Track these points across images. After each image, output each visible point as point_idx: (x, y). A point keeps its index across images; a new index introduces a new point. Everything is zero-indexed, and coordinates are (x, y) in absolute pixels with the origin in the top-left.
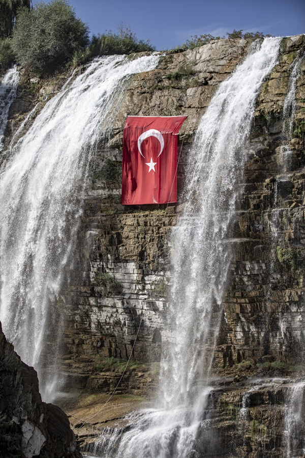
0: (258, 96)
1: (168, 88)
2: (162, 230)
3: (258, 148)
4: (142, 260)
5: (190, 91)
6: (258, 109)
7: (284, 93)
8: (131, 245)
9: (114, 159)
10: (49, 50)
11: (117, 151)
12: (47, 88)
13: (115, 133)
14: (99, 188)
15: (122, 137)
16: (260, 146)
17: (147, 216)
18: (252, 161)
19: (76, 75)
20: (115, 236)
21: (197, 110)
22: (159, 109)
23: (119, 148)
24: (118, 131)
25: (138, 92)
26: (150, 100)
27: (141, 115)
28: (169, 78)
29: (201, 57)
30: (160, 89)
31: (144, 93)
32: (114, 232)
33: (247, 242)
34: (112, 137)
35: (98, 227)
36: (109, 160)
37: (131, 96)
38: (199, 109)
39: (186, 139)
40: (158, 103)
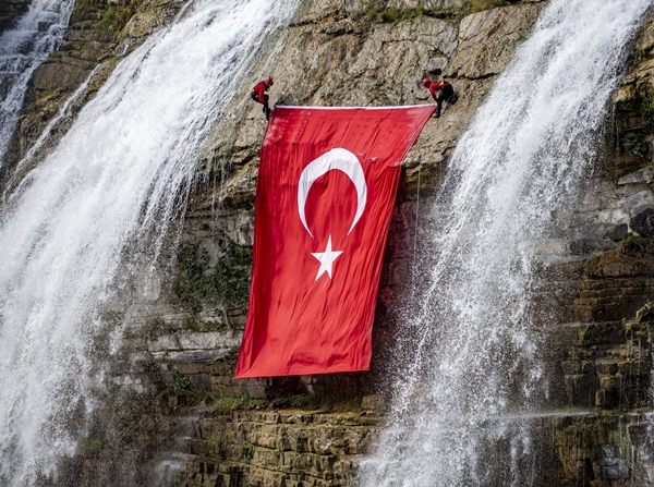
0: (639, 35)
1: (411, 14)
2: (344, 461)
3: (639, 204)
5: (469, 25)
6: (630, 78)
9: (243, 241)
11: (244, 219)
12: (141, 16)
13: (239, 160)
14: (209, 327)
15: (256, 172)
16: (645, 199)
17: (311, 419)
18: (619, 246)
20: (227, 478)
21: (469, 87)
22: (373, 83)
23: (248, 207)
24: (246, 154)
25: (323, 31)
26: (354, 55)
27: (317, 105)
30: (387, 20)
31: (340, 33)
32: (223, 468)
34: (232, 170)
35: (191, 449)
36: (233, 245)
37: (303, 45)
38: (474, 83)
39: (424, 177)
40: (372, 64)
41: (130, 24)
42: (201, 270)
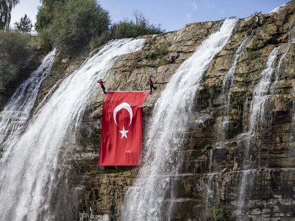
0: (206, 72)
1: (144, 66)
2: (126, 187)
4: (113, 213)
5: (160, 69)
6: (203, 84)
7: (227, 68)
8: (105, 201)
9: (98, 128)
10: (73, 36)
11: (99, 122)
12: (71, 67)
13: (97, 106)
14: (89, 151)
15: (102, 109)
16: (207, 117)
17: (117, 176)
18: (201, 129)
19: (92, 56)
20: (94, 192)
22: (134, 85)
23: (100, 119)
24: (99, 104)
25: (120, 71)
26: (129, 77)
27: (118, 91)
28: (147, 58)
29: (177, 38)
30: (138, 68)
31: (125, 71)
32: (93, 189)
33: (189, 202)
34: (95, 109)
35: (84, 184)
36: (96, 129)
37: (115, 74)
38: (161, 85)
39: (148, 110)
40: (134, 80)
41: (68, 69)
42: (87, 135)
